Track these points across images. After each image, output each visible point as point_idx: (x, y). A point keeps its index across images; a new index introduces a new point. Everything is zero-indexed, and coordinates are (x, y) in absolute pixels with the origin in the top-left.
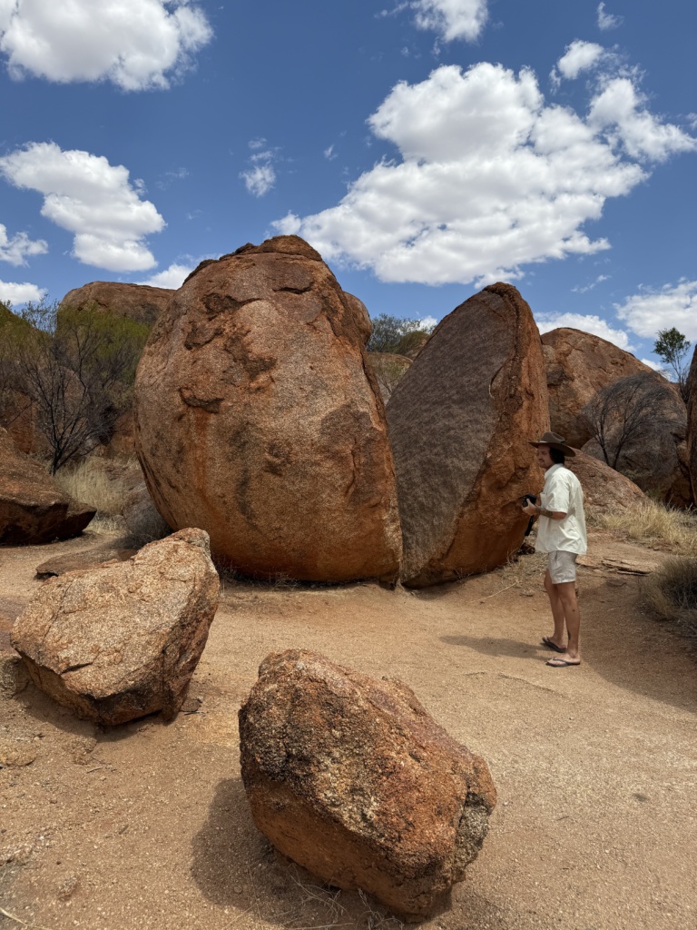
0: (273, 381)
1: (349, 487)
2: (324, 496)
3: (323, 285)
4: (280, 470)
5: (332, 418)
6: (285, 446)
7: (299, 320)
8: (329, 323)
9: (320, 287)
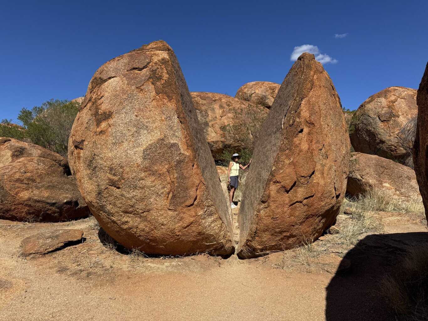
0: (110, 126)
1: (169, 193)
2: (152, 200)
3: (156, 63)
4: (118, 184)
5: (150, 148)
6: (119, 168)
7: (133, 86)
8: (153, 86)
9: (153, 65)
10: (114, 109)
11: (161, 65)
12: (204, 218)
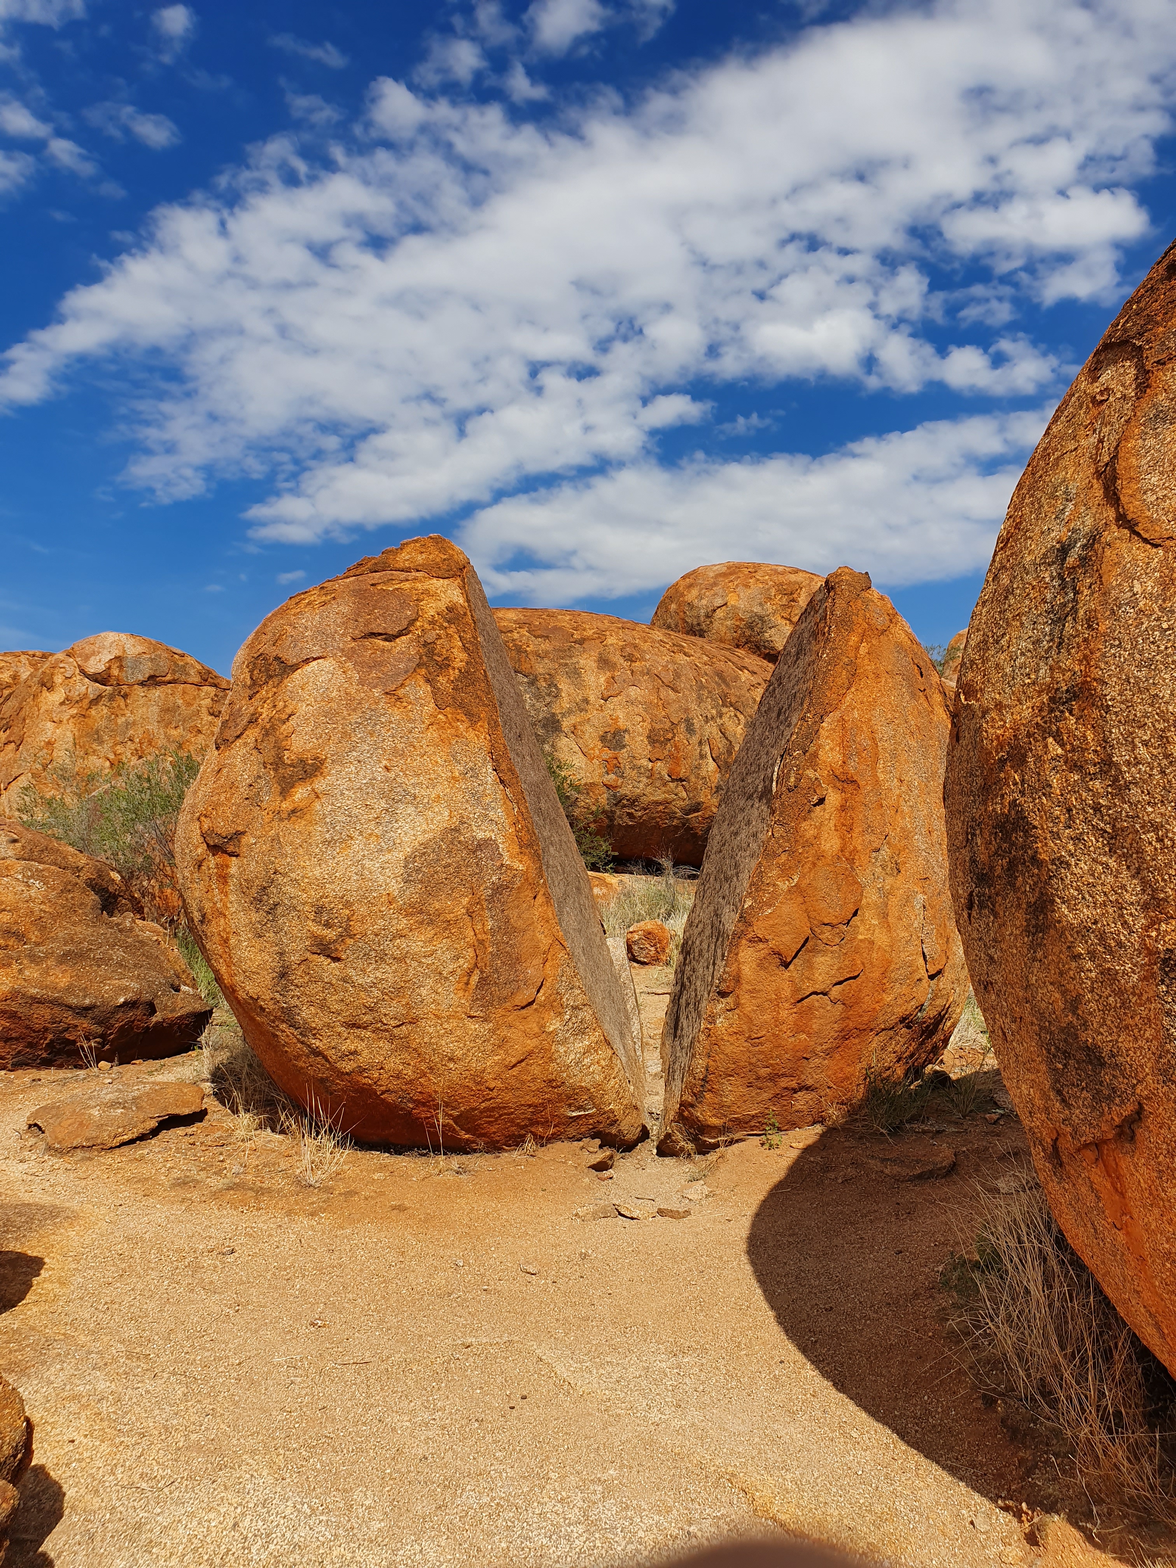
0: (318, 797)
1: (470, 974)
2: (424, 992)
3: (432, 622)
4: (337, 950)
5: (424, 854)
6: (340, 906)
7: (375, 687)
8: (429, 688)
9: (426, 626)
10: (329, 750)
11: (446, 628)
12: (564, 1041)
